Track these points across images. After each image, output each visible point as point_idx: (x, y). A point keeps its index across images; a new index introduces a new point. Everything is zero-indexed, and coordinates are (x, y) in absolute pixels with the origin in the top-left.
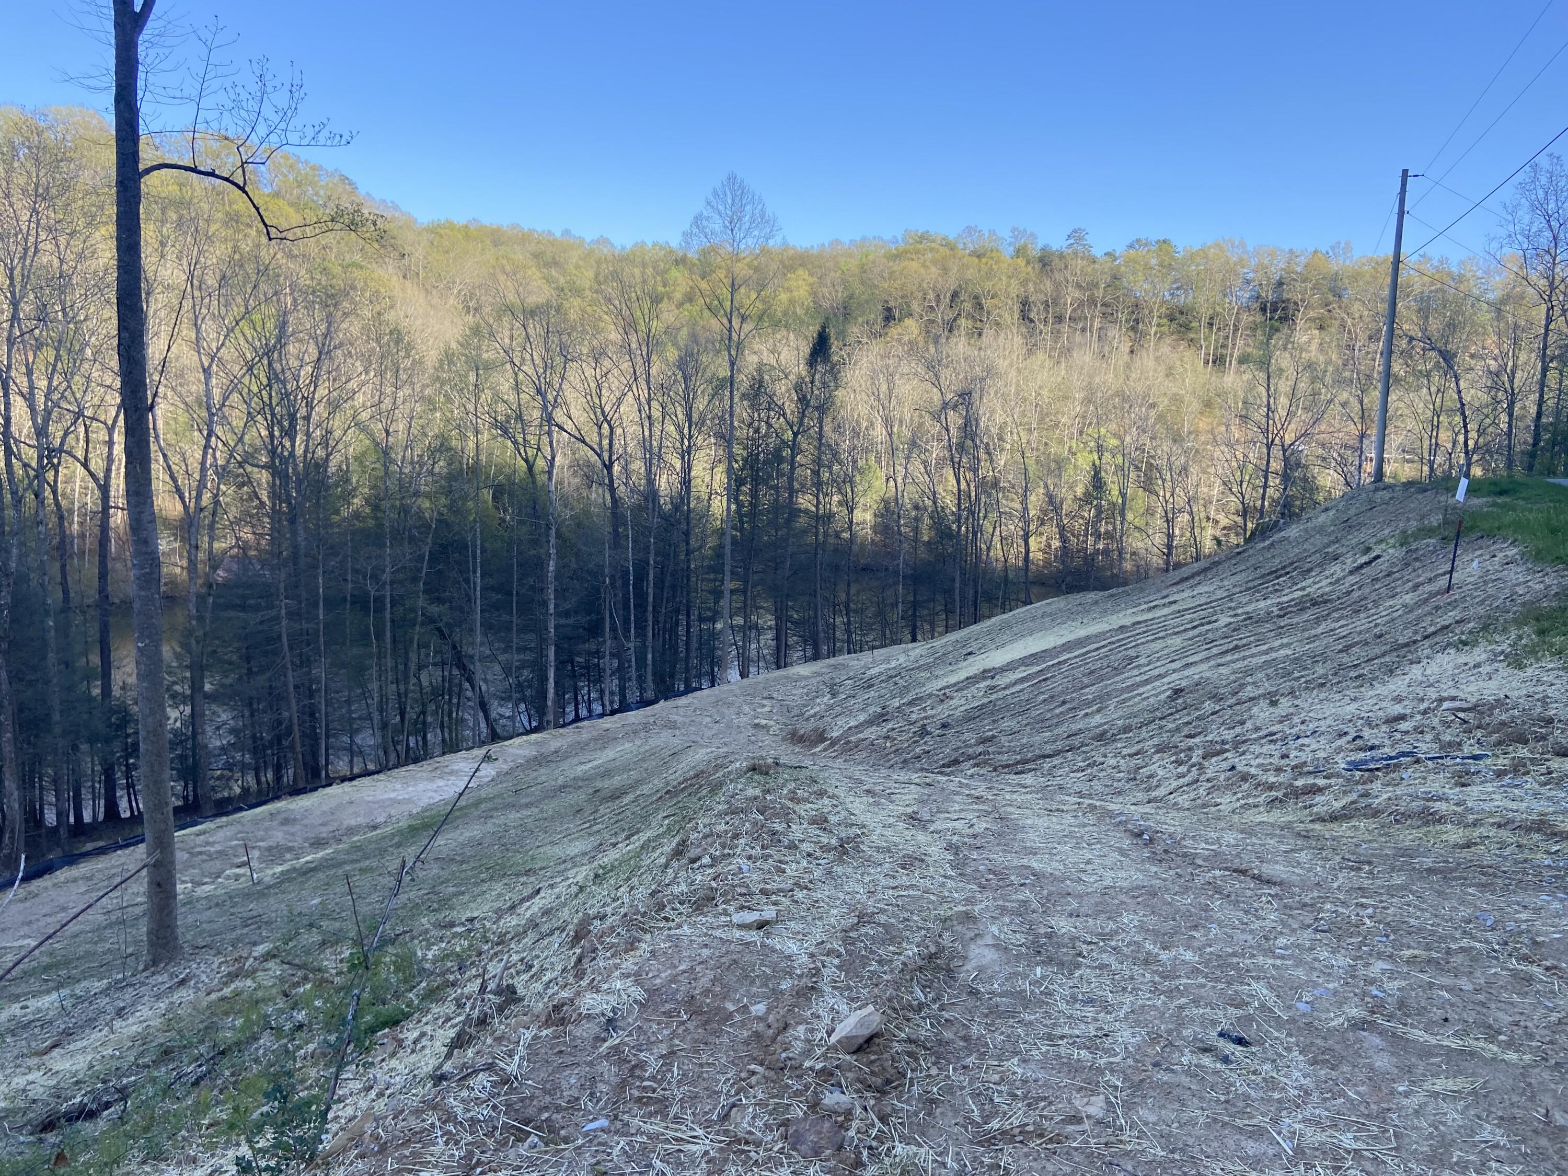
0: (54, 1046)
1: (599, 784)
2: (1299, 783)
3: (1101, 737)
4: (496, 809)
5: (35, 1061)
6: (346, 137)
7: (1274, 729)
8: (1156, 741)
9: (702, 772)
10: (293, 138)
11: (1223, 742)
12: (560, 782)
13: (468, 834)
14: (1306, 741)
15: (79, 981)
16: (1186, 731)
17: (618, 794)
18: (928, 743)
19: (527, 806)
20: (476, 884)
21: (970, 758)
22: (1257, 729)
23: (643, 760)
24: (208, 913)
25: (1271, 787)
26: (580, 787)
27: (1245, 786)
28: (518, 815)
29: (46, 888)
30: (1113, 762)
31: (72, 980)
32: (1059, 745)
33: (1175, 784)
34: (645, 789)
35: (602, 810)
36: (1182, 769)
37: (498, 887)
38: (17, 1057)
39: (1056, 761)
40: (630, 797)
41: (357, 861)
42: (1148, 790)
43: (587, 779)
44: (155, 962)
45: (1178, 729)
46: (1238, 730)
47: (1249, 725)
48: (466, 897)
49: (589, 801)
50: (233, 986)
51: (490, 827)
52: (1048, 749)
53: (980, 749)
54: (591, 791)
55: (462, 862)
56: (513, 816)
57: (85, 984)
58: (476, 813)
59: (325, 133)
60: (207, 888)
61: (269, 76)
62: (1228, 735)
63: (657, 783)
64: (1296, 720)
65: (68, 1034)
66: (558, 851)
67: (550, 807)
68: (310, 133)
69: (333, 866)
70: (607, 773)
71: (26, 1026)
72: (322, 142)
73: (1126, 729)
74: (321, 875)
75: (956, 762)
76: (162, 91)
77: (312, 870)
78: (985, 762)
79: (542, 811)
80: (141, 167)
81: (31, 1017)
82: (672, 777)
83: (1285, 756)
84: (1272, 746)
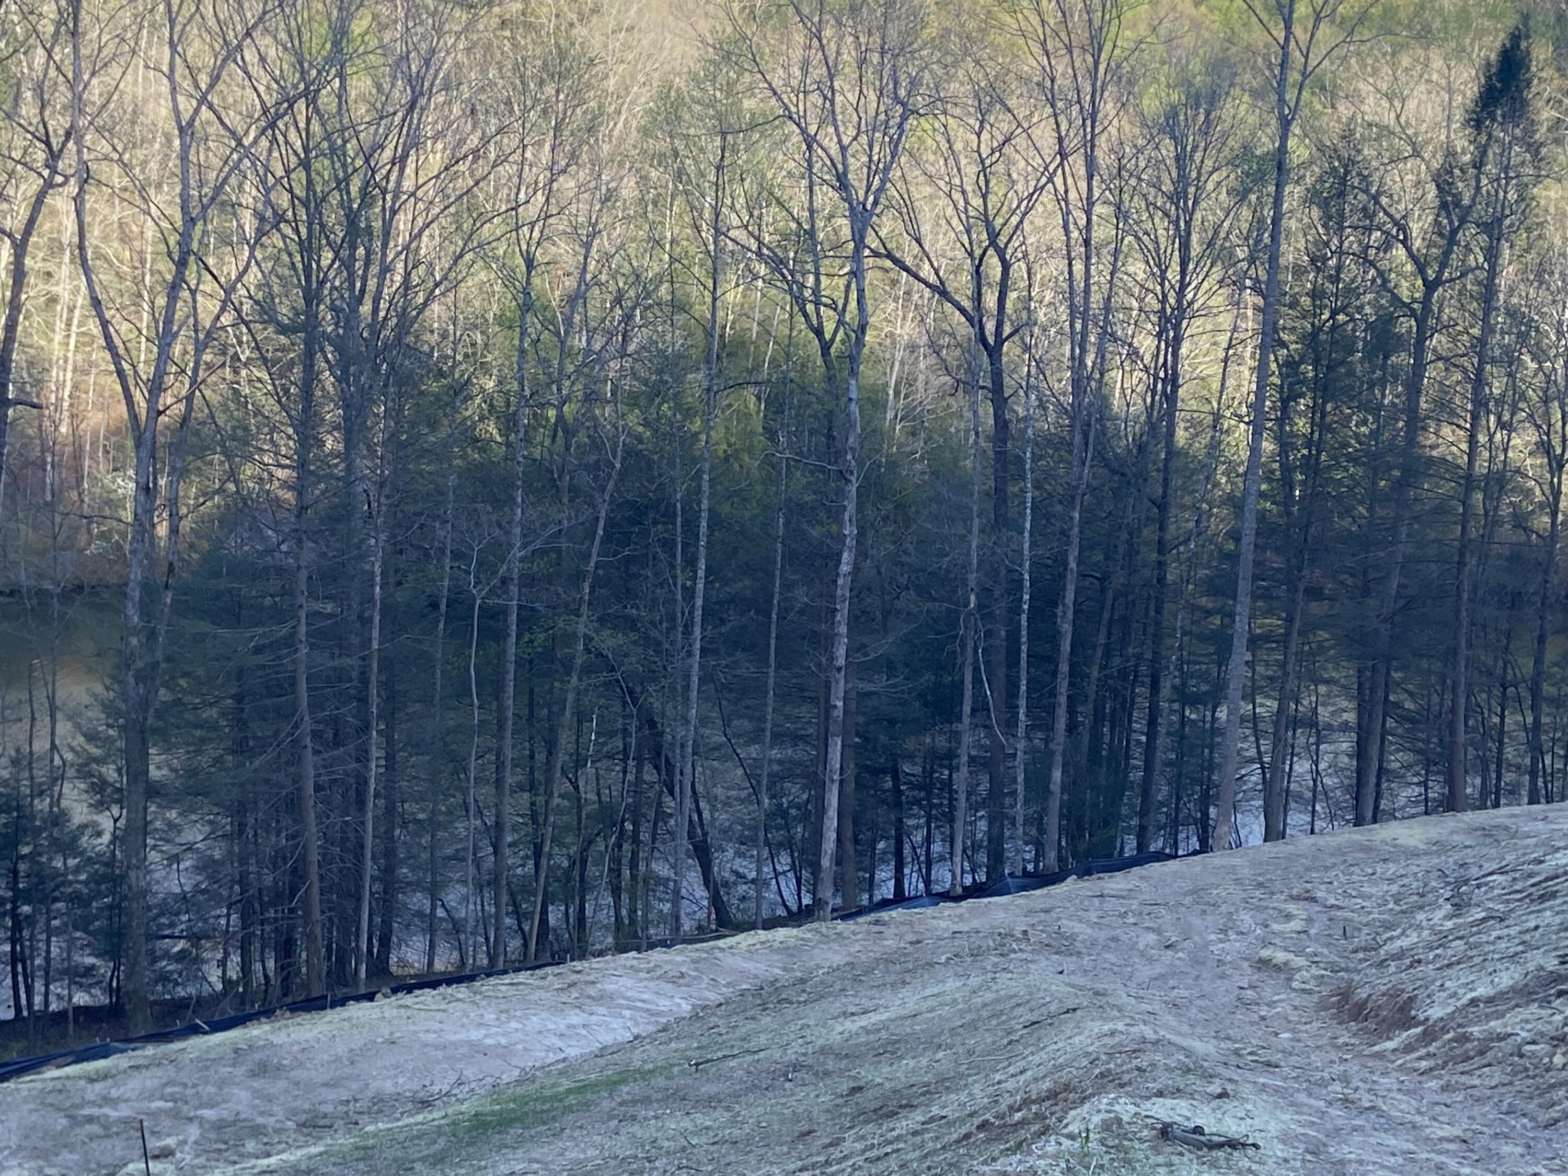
1: (867, 1073)
4: (646, 1101)
9: (1067, 1088)
12: (791, 1056)
13: (572, 1155)
17: (892, 1105)
19: (711, 1102)
23: (972, 1026)
26: (827, 1074)
28: (686, 1123)
40: (918, 1116)
43: (850, 1054)
49: (833, 1112)
54: (844, 1087)
56: (676, 1123)
58: (606, 1105)
63: (979, 1093)
70: (889, 1048)
79: (733, 1122)
82: (1010, 1085)
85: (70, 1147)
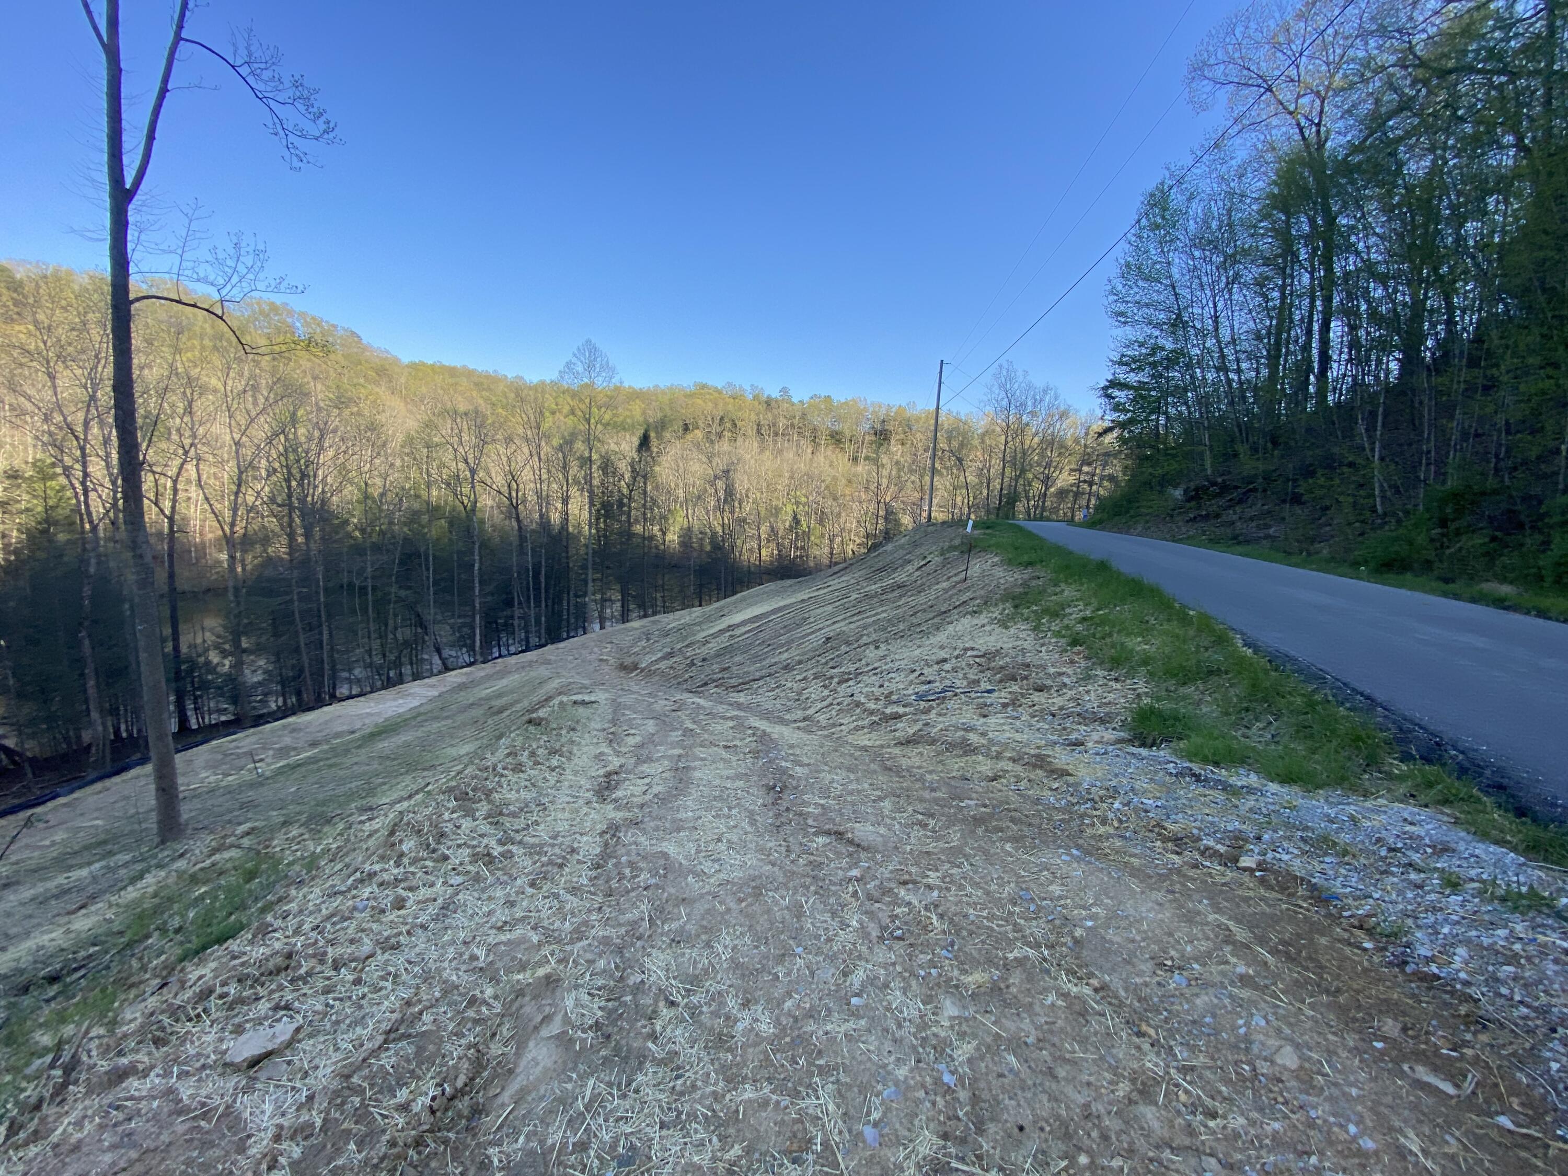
0: (82, 907)
1: (493, 703)
2: (888, 711)
3: (786, 667)
4: (426, 721)
5: (66, 919)
6: (301, 288)
7: (876, 665)
8: (815, 670)
10: (261, 286)
11: (849, 673)
12: (470, 701)
13: (404, 739)
14: (893, 675)
15: (115, 854)
16: (831, 664)
17: (501, 710)
18: (693, 671)
19: (447, 718)
20: (396, 777)
21: (714, 681)
22: (868, 665)
23: (523, 686)
24: (220, 799)
25: (872, 713)
26: (482, 705)
27: (858, 711)
28: (439, 724)
29: (117, 784)
30: (789, 685)
31: (111, 853)
32: (764, 672)
33: (819, 706)
34: (518, 707)
35: (490, 722)
36: (826, 692)
37: (408, 779)
38: (54, 917)
39: (761, 683)
40: (509, 712)
41: (328, 759)
42: (805, 709)
43: (488, 698)
44: (163, 842)
45: (826, 663)
46: (857, 665)
47: (863, 662)
48: (386, 787)
49: (485, 714)
50: (213, 858)
51: (419, 734)
52: (758, 675)
53: (720, 676)
54: (487, 707)
55: (394, 759)
56: (436, 725)
57: (118, 857)
58: (414, 723)
59: (284, 284)
60: (230, 778)
61: (243, 244)
62: (852, 668)
64: (889, 660)
65: (93, 898)
66: (453, 752)
67: (460, 718)
68: (273, 284)
69: (313, 763)
70: (500, 695)
71: (68, 891)
72: (283, 289)
73: (800, 662)
74: (303, 769)
75: (706, 684)
76: (153, 246)
77: (299, 765)
78: (722, 685)
79: (454, 722)
80: (132, 296)
81: (72, 885)
83: (881, 686)
84: (874, 678)
85: (225, 764)
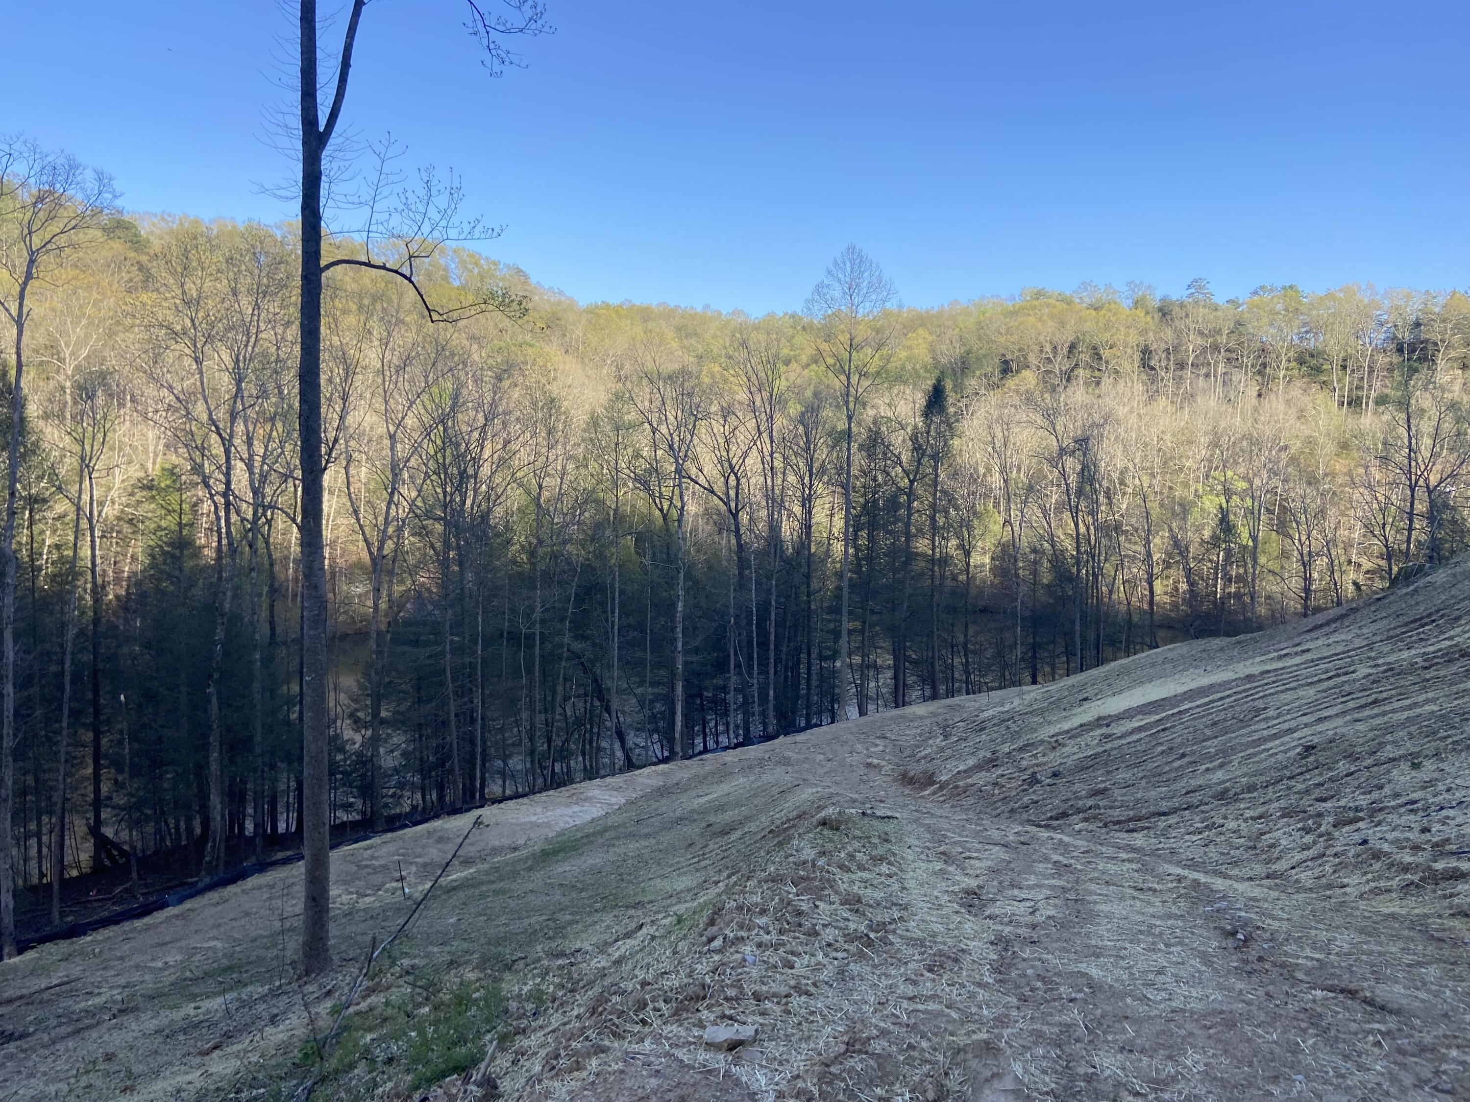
0: (216, 1047)
1: (712, 819)
2: (1439, 866)
3: (1222, 796)
4: (618, 838)
5: (198, 1060)
6: (497, 230)
7: (1414, 796)
8: (1283, 803)
9: (804, 813)
10: (453, 234)
11: (1357, 809)
12: (677, 814)
13: (591, 861)
14: (1451, 813)
15: (246, 985)
16: (1317, 793)
17: (727, 829)
18: (1037, 793)
19: (647, 836)
20: (590, 914)
21: (1079, 811)
22: (1397, 795)
23: (755, 796)
24: (362, 926)
25: (1408, 870)
26: (695, 820)
27: (1377, 866)
28: (637, 845)
29: (235, 894)
30: (1232, 825)
31: (240, 984)
32: (1176, 802)
33: (1298, 857)
34: (752, 826)
35: (712, 846)
36: (1308, 839)
37: (608, 919)
38: (184, 1056)
39: (1173, 820)
40: (738, 834)
41: (493, 882)
42: (1268, 862)
43: (703, 812)
44: (307, 974)
45: (1307, 791)
46: (1375, 795)
47: (1387, 790)
48: (580, 926)
49: (702, 835)
50: (369, 1000)
51: (611, 857)
52: (1164, 806)
53: (1090, 802)
54: (704, 824)
55: (582, 890)
56: (633, 846)
57: (250, 988)
58: (600, 841)
59: (479, 228)
60: (368, 900)
61: (434, 182)
62: (1363, 801)
63: (764, 820)
64: (1441, 787)
65: (228, 1036)
66: (666, 885)
67: (667, 838)
68: (467, 228)
69: (472, 886)
70: (721, 808)
71: (197, 1026)
72: (477, 235)
73: (1251, 788)
74: (461, 894)
75: (1064, 815)
76: (343, 198)
77: (455, 889)
78: (1095, 817)
79: (658, 843)
80: (323, 263)
81: (201, 1017)
82: (778, 816)
83: (1425, 830)
84: (1412, 817)
85: (359, 879)
